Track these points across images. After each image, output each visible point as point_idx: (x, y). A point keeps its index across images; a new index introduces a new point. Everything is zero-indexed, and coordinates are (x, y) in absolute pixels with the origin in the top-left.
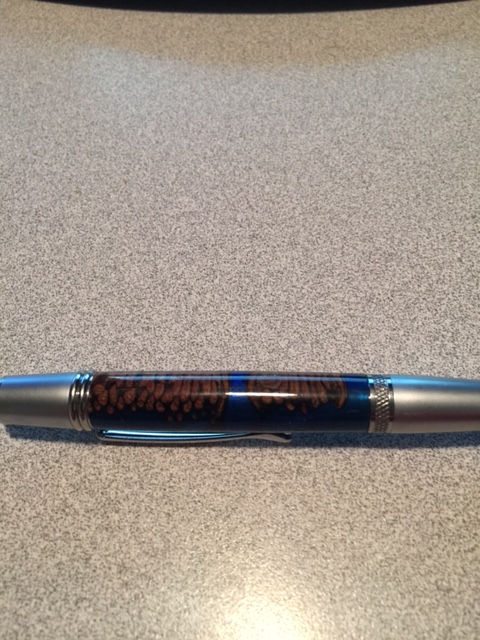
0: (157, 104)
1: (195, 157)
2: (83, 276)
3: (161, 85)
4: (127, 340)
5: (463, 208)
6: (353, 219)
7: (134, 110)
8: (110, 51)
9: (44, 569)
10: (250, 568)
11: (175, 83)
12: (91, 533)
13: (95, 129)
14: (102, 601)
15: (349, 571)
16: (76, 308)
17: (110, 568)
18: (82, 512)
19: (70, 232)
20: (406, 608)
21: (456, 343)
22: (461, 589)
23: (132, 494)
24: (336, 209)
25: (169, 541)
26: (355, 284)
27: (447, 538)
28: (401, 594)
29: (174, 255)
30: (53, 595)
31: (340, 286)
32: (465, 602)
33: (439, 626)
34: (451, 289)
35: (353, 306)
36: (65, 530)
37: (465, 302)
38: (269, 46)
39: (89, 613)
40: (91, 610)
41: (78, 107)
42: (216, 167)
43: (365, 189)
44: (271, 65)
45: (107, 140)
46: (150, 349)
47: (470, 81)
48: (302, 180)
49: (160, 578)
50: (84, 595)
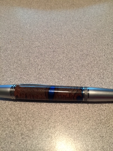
0: (30, 20)
1: (39, 32)
2: (12, 62)
3: (31, 15)
4: (23, 78)
5: (105, 43)
6: (78, 46)
7: (24, 22)
8: (18, 7)
9: (3, 135)
10: (54, 133)
11: (34, 15)
12: (14, 126)
13: (15, 27)
14: (17, 143)
15: (78, 133)
16: (10, 70)
17: (19, 134)
18: (12, 121)
19: (9, 52)
20: (92, 142)
21: (104, 75)
22: (106, 136)
23: (24, 116)
24: (74, 44)
25: (33, 127)
26: (79, 62)
27: (102, 124)
28: (91, 138)
29: (34, 56)
30: (5, 142)
31: (75, 63)
32: (107, 140)
33: (101, 146)
34: (102, 62)
35: (78, 67)
36: (8, 125)
37: (106, 65)
38: (57, 5)
39: (14, 146)
40: (14, 145)
41: (10, 21)
42: (44, 35)
43: (81, 39)
44: (58, 9)
45: (18, 29)
46: (28, 80)
47: (106, 12)
48: (66, 37)
49: (31, 136)
50: (12, 141)
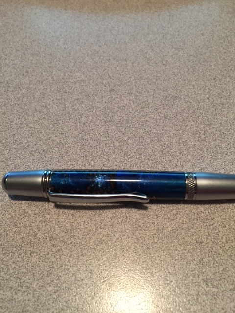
0: (64, 31)
1: (83, 55)
2: (30, 111)
3: (66, 22)
4: (52, 138)
5: (210, 75)
6: (158, 81)
7: (53, 34)
8: (42, 7)
9: (15, 240)
11: (73, 21)
12: (37, 224)
14: (42, 253)
15: (156, 236)
16: (27, 125)
17: (46, 239)
18: (32, 215)
19: (24, 91)
20: (182, 251)
21: (206, 135)
22: (207, 242)
24: (150, 77)
25: (73, 226)
26: (159, 110)
27: (201, 220)
28: (180, 245)
29: (73, 100)
30: (19, 251)
31: (152, 112)
34: (204, 112)
35: (158, 121)
36: (25, 223)
37: (210, 117)
38: (118, 3)
40: (38, 257)
41: (26, 33)
42: (93, 59)
43: (164, 68)
44: (119, 11)
45: (41, 48)
46: (63, 142)
47: (213, 17)
48: (134, 64)
49: (70, 242)
50: (34, 251)
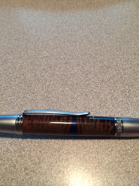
0: (36, 24)
1: (47, 39)
2: (13, 78)
3: (37, 18)
4: (27, 97)
5: (131, 51)
6: (97, 56)
7: (29, 26)
8: (22, 8)
10: (66, 167)
11: (41, 17)
12: (16, 158)
13: (17, 32)
14: (19, 180)
15: (97, 167)
16: (11, 88)
17: (22, 169)
18: (13, 151)
19: (9, 64)
20: (116, 178)
21: (130, 93)
22: (133, 172)
23: (29, 145)
24: (91, 53)
25: (40, 160)
26: (98, 76)
27: (128, 155)
28: (114, 174)
29: (41, 70)
30: (4, 178)
31: (93, 77)
33: (126, 184)
34: (128, 77)
35: (97, 83)
36: (8, 157)
37: (132, 80)
38: (70, 5)
39: (15, 183)
40: (16, 182)
41: (11, 26)
42: (54, 42)
43: (100, 47)
44: (71, 10)
45: (20, 35)
46: (34, 99)
47: (132, 12)
48: (81, 45)
49: (38, 171)
50: (14, 178)
